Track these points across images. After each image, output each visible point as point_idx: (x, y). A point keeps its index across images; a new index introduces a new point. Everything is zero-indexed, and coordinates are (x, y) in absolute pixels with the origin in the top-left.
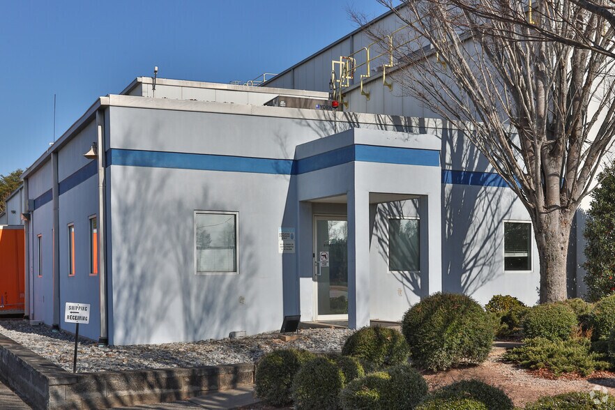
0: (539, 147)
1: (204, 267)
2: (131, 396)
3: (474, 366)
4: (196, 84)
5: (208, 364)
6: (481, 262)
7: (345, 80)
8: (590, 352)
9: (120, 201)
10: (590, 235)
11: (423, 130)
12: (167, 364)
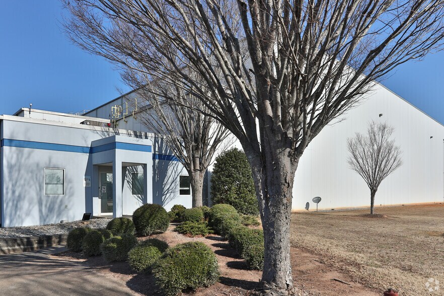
0: (191, 146)
1: (48, 192)
2: (9, 250)
3: (162, 233)
4: (50, 112)
5: (47, 234)
6: (171, 191)
7: (117, 115)
8: (207, 227)
9: (8, 162)
10: (212, 181)
11: (146, 137)
12: (28, 235)
